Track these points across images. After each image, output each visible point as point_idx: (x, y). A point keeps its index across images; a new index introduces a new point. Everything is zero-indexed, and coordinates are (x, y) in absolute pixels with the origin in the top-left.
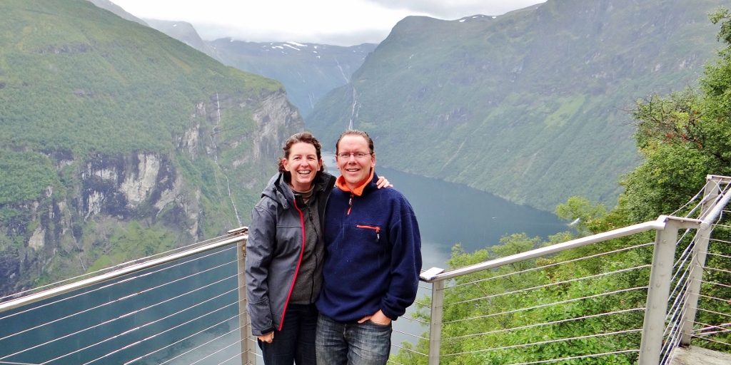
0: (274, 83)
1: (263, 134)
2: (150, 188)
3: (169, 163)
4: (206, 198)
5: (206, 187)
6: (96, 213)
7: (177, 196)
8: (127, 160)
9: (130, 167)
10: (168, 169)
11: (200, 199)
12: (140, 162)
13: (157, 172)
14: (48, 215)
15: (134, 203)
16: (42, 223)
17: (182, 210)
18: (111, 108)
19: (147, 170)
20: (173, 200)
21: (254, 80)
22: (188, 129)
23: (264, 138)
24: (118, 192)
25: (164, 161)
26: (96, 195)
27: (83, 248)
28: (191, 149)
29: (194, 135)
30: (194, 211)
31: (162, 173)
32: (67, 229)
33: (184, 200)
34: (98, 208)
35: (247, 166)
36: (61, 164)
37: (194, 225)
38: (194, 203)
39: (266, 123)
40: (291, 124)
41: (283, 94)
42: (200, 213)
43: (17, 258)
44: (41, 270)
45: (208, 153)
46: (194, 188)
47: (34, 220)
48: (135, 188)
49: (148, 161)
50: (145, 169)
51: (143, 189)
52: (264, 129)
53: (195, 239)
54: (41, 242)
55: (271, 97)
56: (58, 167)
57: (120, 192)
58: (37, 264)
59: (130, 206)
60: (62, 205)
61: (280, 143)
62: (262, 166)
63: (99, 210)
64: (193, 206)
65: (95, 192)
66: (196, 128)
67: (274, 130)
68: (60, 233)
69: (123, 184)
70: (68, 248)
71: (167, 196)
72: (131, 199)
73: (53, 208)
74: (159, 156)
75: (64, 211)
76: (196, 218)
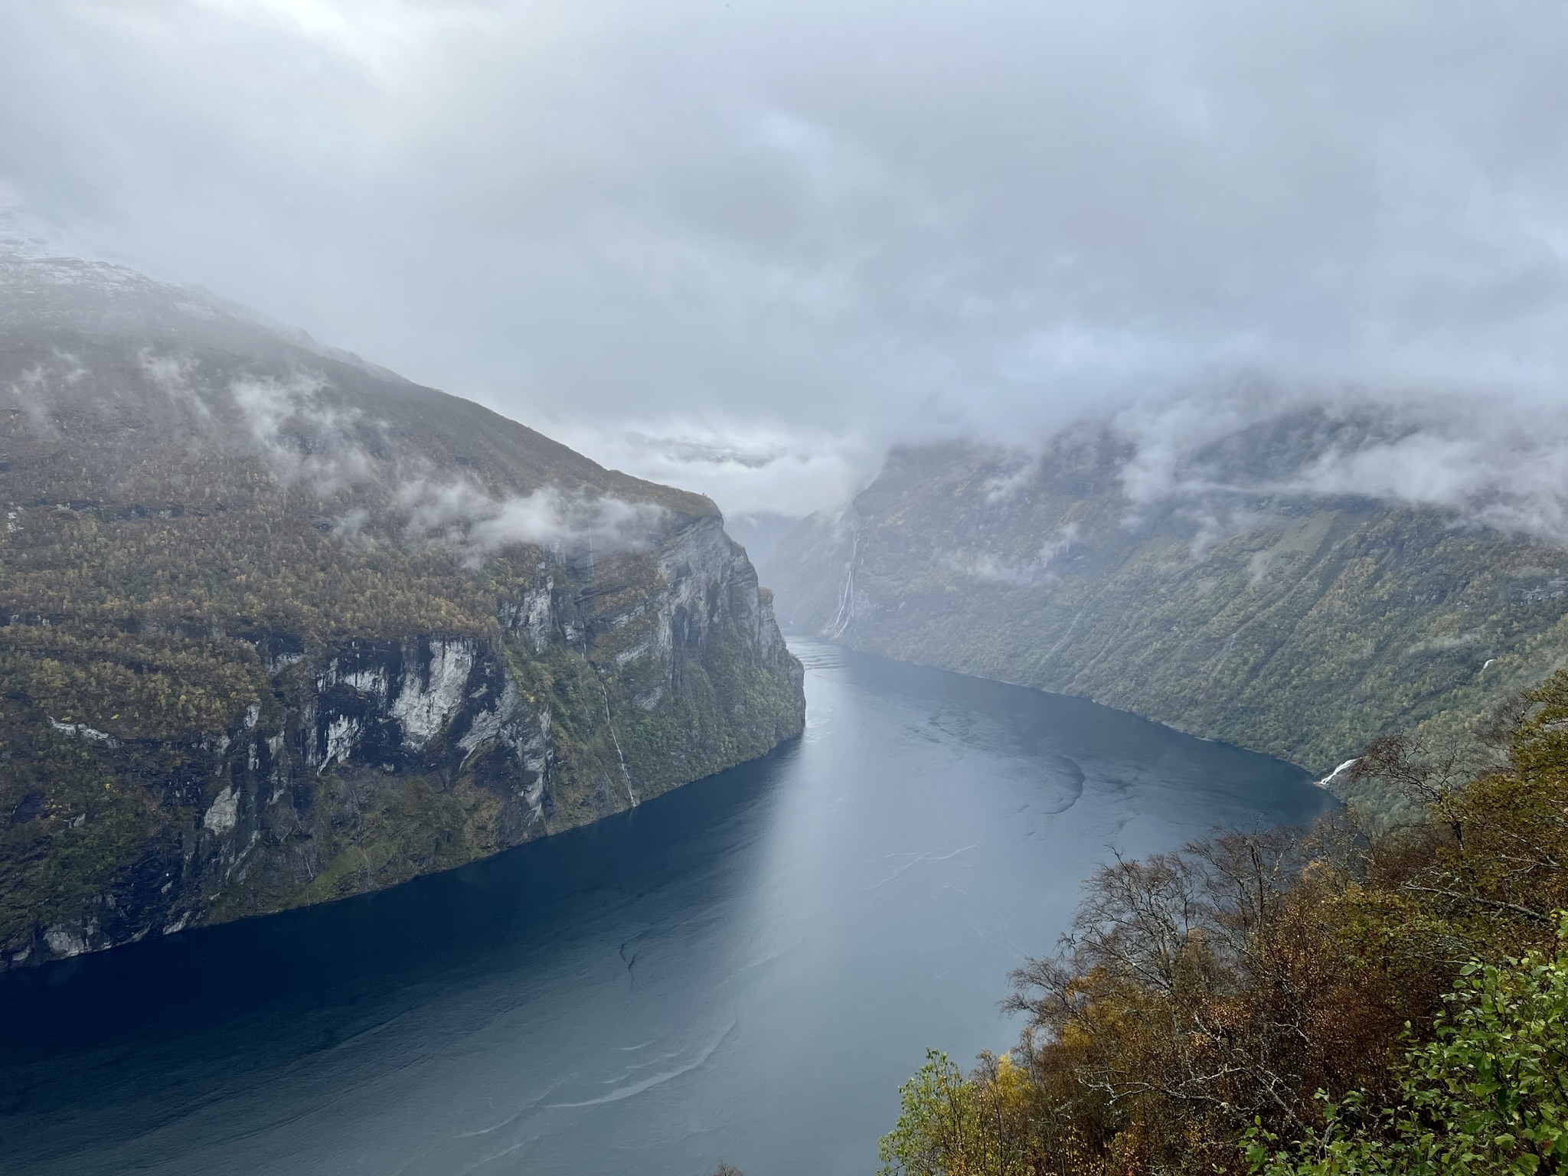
0: (700, 501)
1: (678, 601)
2: (450, 709)
3: (490, 659)
4: (561, 729)
5: (562, 705)
6: (341, 759)
7: (504, 725)
8: (407, 653)
9: (412, 667)
10: (488, 670)
11: (550, 731)
12: (432, 656)
13: (464, 677)
14: (247, 763)
15: (419, 738)
16: (234, 779)
17: (512, 753)
19: (446, 674)
20: (495, 733)
21: (660, 495)
22: (529, 590)
23: (680, 608)
24: (387, 717)
25: (482, 652)
26: (345, 725)
27: (311, 831)
28: (536, 629)
29: (542, 603)
30: (535, 754)
31: (475, 678)
32: (282, 792)
33: (518, 732)
34: (346, 748)
35: (645, 662)
36: (279, 661)
37: (536, 783)
38: (537, 737)
39: (683, 579)
40: (731, 580)
41: (717, 523)
42: (549, 758)
43: (179, 851)
44: (224, 877)
45: (568, 638)
46: (538, 709)
47: (218, 773)
48: (422, 708)
49: (448, 656)
50: (441, 671)
51: (436, 710)
52: (679, 590)
53: (535, 811)
54: (229, 817)
55: (694, 529)
56: (272, 667)
57: (390, 717)
58: (218, 863)
59: (410, 746)
60: (274, 743)
61: (711, 615)
62: (674, 664)
63: (348, 753)
64: (534, 744)
65: (341, 717)
66: (547, 589)
67: (699, 591)
68: (268, 800)
69: (397, 700)
70: (282, 831)
71: (484, 724)
72: (412, 730)
73: (257, 750)
74: (471, 647)
75: (278, 755)
76: (540, 769)
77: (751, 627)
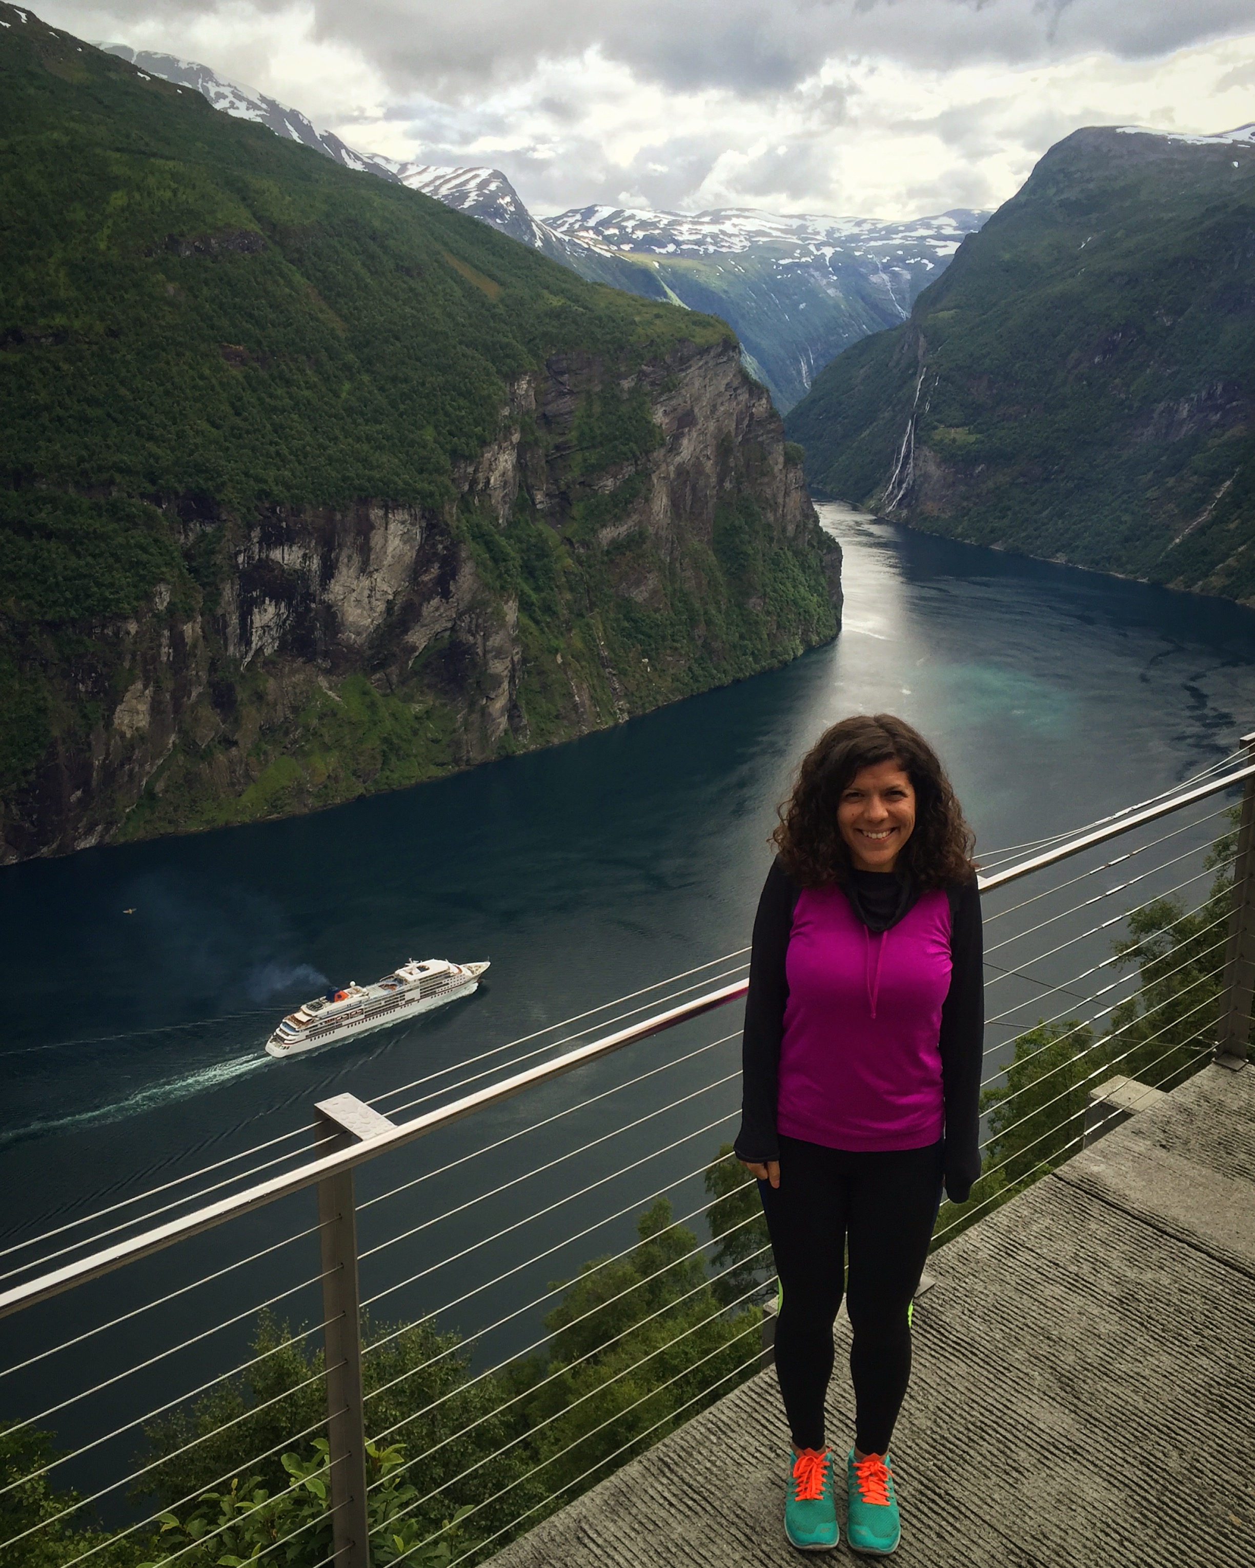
0: (709, 324)
1: (678, 459)
2: (395, 594)
3: (445, 531)
4: (530, 623)
5: (531, 593)
6: (268, 651)
7: (460, 615)
8: (342, 523)
9: (349, 540)
10: (440, 546)
11: (517, 625)
12: (372, 527)
13: (412, 555)
14: (159, 653)
15: (358, 630)
16: (144, 672)
17: (470, 649)
18: (307, 393)
19: (390, 549)
20: (449, 625)
21: (658, 316)
22: (490, 445)
24: (322, 602)
25: (432, 524)
26: (271, 610)
27: (237, 736)
28: (498, 495)
29: (506, 461)
30: (499, 654)
31: (424, 558)
32: (201, 689)
33: (477, 626)
34: (273, 639)
35: (635, 541)
36: (191, 530)
37: (501, 690)
38: (501, 633)
39: (686, 430)
40: (750, 431)
41: (731, 354)
42: (516, 658)
43: (88, 754)
44: (140, 786)
45: (539, 507)
46: (502, 596)
47: (127, 665)
48: (361, 593)
49: (392, 526)
50: (384, 546)
51: (378, 595)
52: (681, 445)
53: (499, 724)
54: (141, 717)
55: (701, 363)
56: (183, 537)
57: (325, 602)
58: (131, 770)
59: (349, 638)
60: (190, 630)
61: (721, 481)
62: (673, 543)
63: (276, 645)
64: (496, 640)
65: (267, 599)
66: (512, 442)
67: (706, 447)
68: (185, 699)
69: (333, 581)
70: (205, 736)
71: (437, 614)
72: (351, 619)
73: (171, 637)
74: (419, 514)
75: (195, 646)
76: (506, 673)
77: (775, 496)
